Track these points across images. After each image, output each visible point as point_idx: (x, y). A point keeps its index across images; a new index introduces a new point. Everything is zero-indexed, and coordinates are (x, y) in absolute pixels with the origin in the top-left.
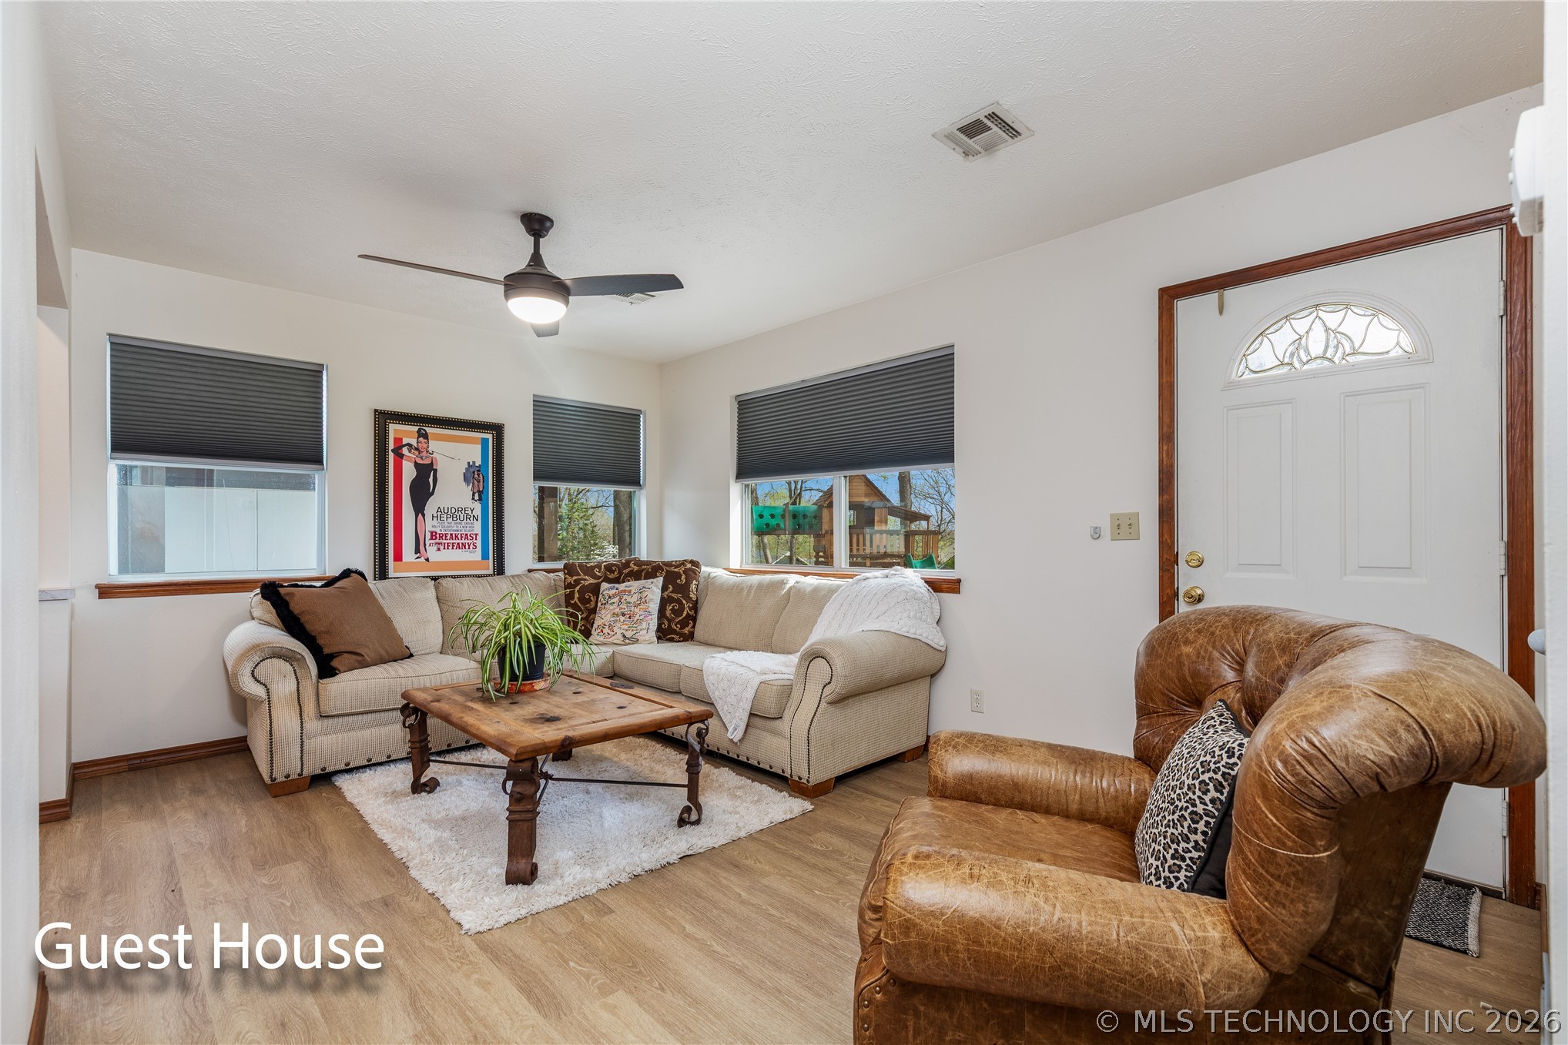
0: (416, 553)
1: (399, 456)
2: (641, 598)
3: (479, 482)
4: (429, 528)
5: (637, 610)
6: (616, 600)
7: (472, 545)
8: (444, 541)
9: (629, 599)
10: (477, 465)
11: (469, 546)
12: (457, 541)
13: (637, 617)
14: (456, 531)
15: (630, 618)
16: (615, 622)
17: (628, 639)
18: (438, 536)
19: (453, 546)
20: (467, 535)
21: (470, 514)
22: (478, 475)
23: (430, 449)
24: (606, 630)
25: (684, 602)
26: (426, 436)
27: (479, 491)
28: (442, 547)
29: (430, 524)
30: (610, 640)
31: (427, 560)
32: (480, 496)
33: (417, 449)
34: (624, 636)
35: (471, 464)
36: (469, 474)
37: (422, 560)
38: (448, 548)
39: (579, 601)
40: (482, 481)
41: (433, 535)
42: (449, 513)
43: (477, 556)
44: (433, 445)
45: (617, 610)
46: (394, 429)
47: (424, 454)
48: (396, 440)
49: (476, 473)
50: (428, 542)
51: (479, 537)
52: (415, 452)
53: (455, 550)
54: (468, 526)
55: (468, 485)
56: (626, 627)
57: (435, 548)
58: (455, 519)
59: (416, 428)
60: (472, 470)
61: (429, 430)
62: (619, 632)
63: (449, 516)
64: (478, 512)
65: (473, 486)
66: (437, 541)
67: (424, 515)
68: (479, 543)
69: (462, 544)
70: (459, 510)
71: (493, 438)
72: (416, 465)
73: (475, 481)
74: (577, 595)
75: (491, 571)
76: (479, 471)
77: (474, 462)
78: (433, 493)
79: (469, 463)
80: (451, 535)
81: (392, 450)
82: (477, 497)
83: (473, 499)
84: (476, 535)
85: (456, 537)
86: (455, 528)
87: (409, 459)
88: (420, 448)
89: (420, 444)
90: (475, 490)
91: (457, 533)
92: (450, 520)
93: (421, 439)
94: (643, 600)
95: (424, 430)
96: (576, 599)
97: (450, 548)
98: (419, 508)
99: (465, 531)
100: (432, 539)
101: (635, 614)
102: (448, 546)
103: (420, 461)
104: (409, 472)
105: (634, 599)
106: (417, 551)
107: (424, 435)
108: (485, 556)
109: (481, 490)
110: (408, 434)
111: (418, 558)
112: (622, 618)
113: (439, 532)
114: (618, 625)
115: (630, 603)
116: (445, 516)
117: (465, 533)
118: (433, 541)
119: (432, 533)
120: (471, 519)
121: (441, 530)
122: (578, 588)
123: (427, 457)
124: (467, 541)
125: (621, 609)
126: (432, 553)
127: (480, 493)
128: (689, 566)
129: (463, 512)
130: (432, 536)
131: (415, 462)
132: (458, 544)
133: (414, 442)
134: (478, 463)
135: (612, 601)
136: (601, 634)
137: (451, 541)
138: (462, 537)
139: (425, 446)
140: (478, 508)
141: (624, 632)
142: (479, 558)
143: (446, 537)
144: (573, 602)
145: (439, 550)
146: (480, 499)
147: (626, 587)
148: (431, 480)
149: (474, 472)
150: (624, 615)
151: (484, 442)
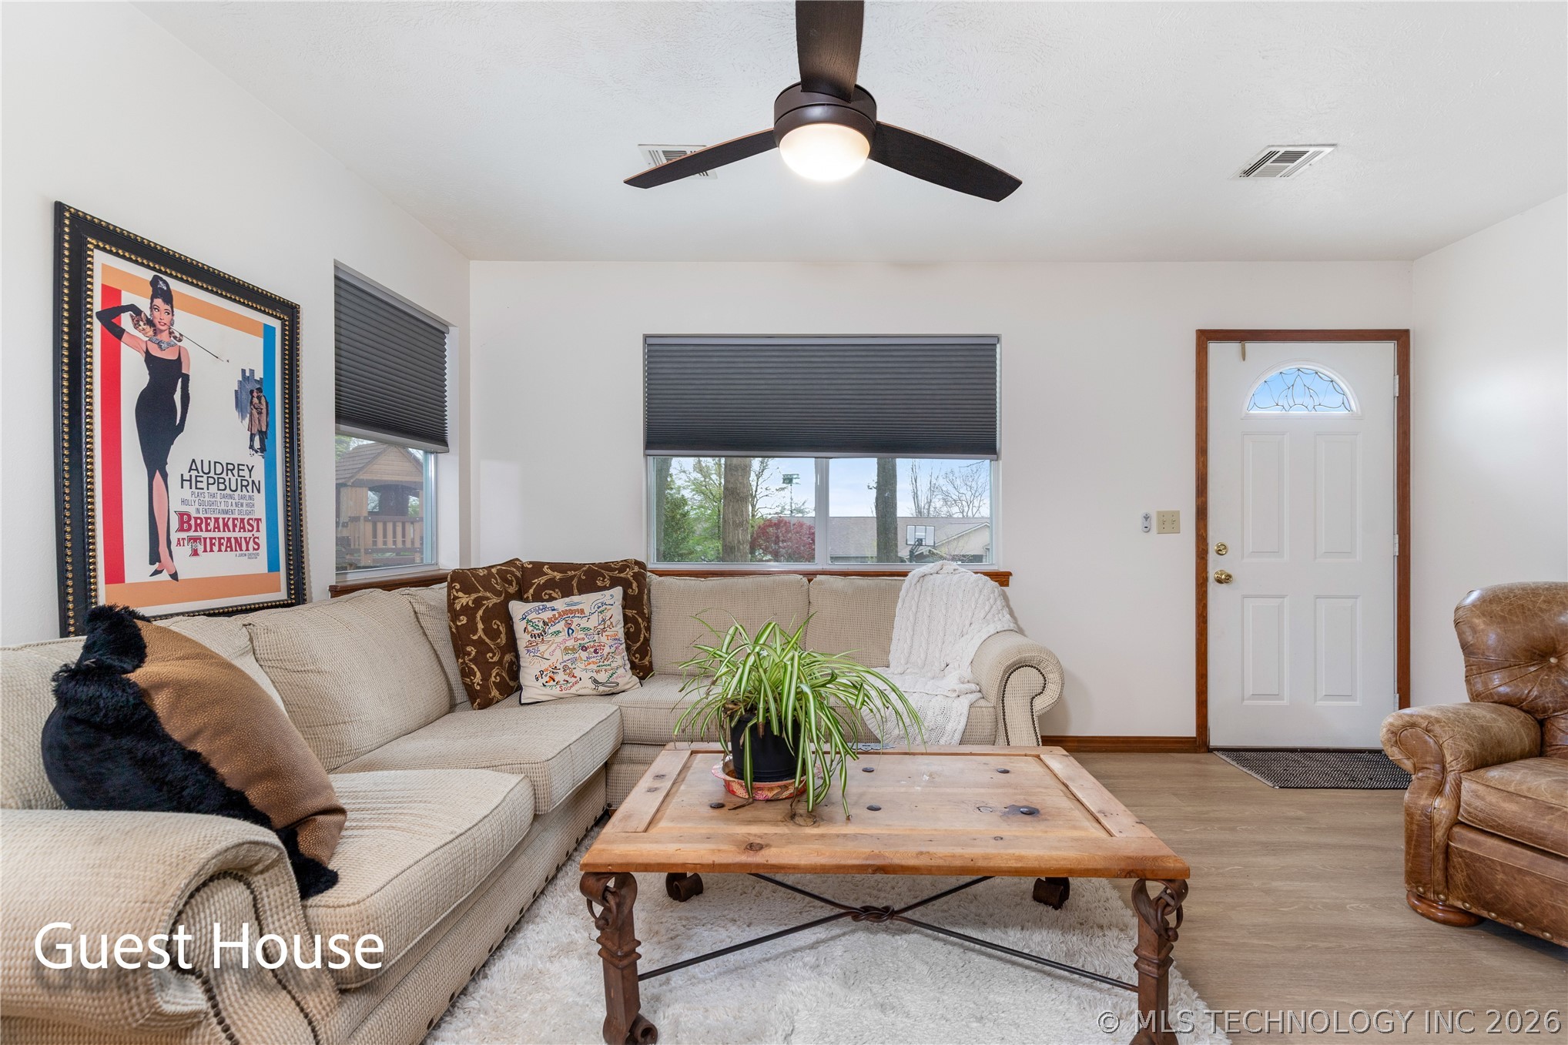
0: (152, 562)
1: (115, 332)
2: (604, 620)
3: (260, 413)
4: (176, 506)
5: (604, 639)
6: (561, 626)
7: (251, 544)
8: (204, 534)
9: (584, 623)
10: (257, 377)
11: (247, 543)
12: (227, 534)
13: (607, 650)
14: (227, 512)
15: (596, 652)
16: (574, 661)
17: (603, 684)
18: (192, 522)
19: (221, 544)
20: (242, 520)
21: (247, 478)
22: (259, 398)
23: (177, 328)
24: (560, 677)
25: (640, 620)
26: (167, 297)
27: (260, 432)
28: (200, 548)
29: (179, 498)
30: (573, 690)
31: (174, 576)
32: (261, 439)
33: (150, 322)
34: (595, 681)
35: (247, 374)
36: (244, 396)
37: (165, 576)
38: (212, 550)
39: (486, 634)
40: (264, 411)
41: (184, 519)
42: (212, 474)
43: (258, 564)
44: (183, 321)
45: (570, 643)
46: (103, 264)
47: (164, 337)
48: (105, 289)
49: (255, 394)
50: (175, 536)
51: (263, 526)
52: (147, 328)
53: (223, 553)
54: (245, 502)
55: (243, 418)
56: (594, 667)
57: (187, 549)
58: (222, 487)
59: (149, 275)
60: (249, 387)
61: (175, 286)
62: (585, 676)
63: (211, 481)
64: (259, 475)
65: (251, 420)
66: (192, 533)
67: (165, 476)
68: (262, 537)
69: (236, 539)
70: (229, 468)
71: (283, 330)
72: (150, 359)
73: (254, 411)
74: (480, 626)
75: (282, 595)
76: (260, 390)
77: (252, 372)
78: (180, 428)
79: (243, 371)
80: (217, 520)
81: (97, 313)
82: (257, 445)
83: (251, 447)
84: (258, 520)
85: (226, 525)
86: (223, 507)
87: (134, 344)
88: (156, 321)
89: (156, 313)
90: (255, 431)
91: (226, 516)
92: (213, 489)
93: (158, 302)
94: (608, 623)
95: (165, 282)
96: (480, 633)
97: (216, 548)
98: (156, 459)
99: (240, 512)
100: (181, 529)
101: (602, 646)
102: (212, 545)
103: (156, 352)
104: (134, 377)
105: (593, 622)
106: (155, 557)
107: (162, 294)
108: (273, 566)
109: (264, 429)
110: (134, 283)
111: (156, 572)
112: (584, 655)
113: (194, 514)
114: (581, 665)
115: (588, 629)
116: (204, 479)
117: (240, 517)
118: (184, 535)
119: (181, 515)
120: (250, 488)
121: (198, 511)
122: (480, 613)
123: (170, 345)
124: (243, 534)
125: (576, 640)
126: (186, 563)
127: (263, 435)
128: (636, 569)
129: (235, 472)
130: (182, 522)
131: (147, 353)
132: (229, 539)
133: (144, 304)
134: (259, 374)
135: (553, 629)
136: (552, 683)
137: (217, 535)
138: (235, 526)
139: (166, 318)
140: (258, 462)
141: (594, 675)
142: (265, 570)
143: (207, 525)
144: (475, 638)
145: (195, 553)
146: (263, 449)
147: (568, 605)
148: (177, 397)
149: (252, 392)
150: (584, 648)
151: (268, 332)
